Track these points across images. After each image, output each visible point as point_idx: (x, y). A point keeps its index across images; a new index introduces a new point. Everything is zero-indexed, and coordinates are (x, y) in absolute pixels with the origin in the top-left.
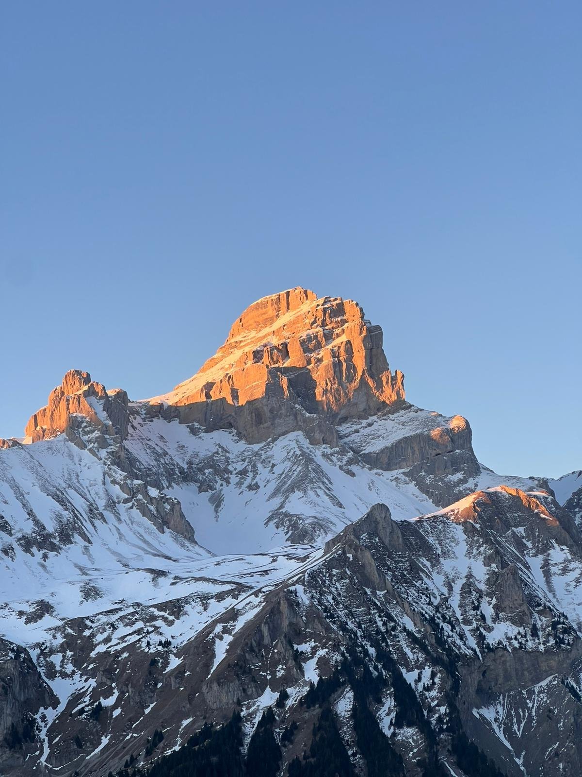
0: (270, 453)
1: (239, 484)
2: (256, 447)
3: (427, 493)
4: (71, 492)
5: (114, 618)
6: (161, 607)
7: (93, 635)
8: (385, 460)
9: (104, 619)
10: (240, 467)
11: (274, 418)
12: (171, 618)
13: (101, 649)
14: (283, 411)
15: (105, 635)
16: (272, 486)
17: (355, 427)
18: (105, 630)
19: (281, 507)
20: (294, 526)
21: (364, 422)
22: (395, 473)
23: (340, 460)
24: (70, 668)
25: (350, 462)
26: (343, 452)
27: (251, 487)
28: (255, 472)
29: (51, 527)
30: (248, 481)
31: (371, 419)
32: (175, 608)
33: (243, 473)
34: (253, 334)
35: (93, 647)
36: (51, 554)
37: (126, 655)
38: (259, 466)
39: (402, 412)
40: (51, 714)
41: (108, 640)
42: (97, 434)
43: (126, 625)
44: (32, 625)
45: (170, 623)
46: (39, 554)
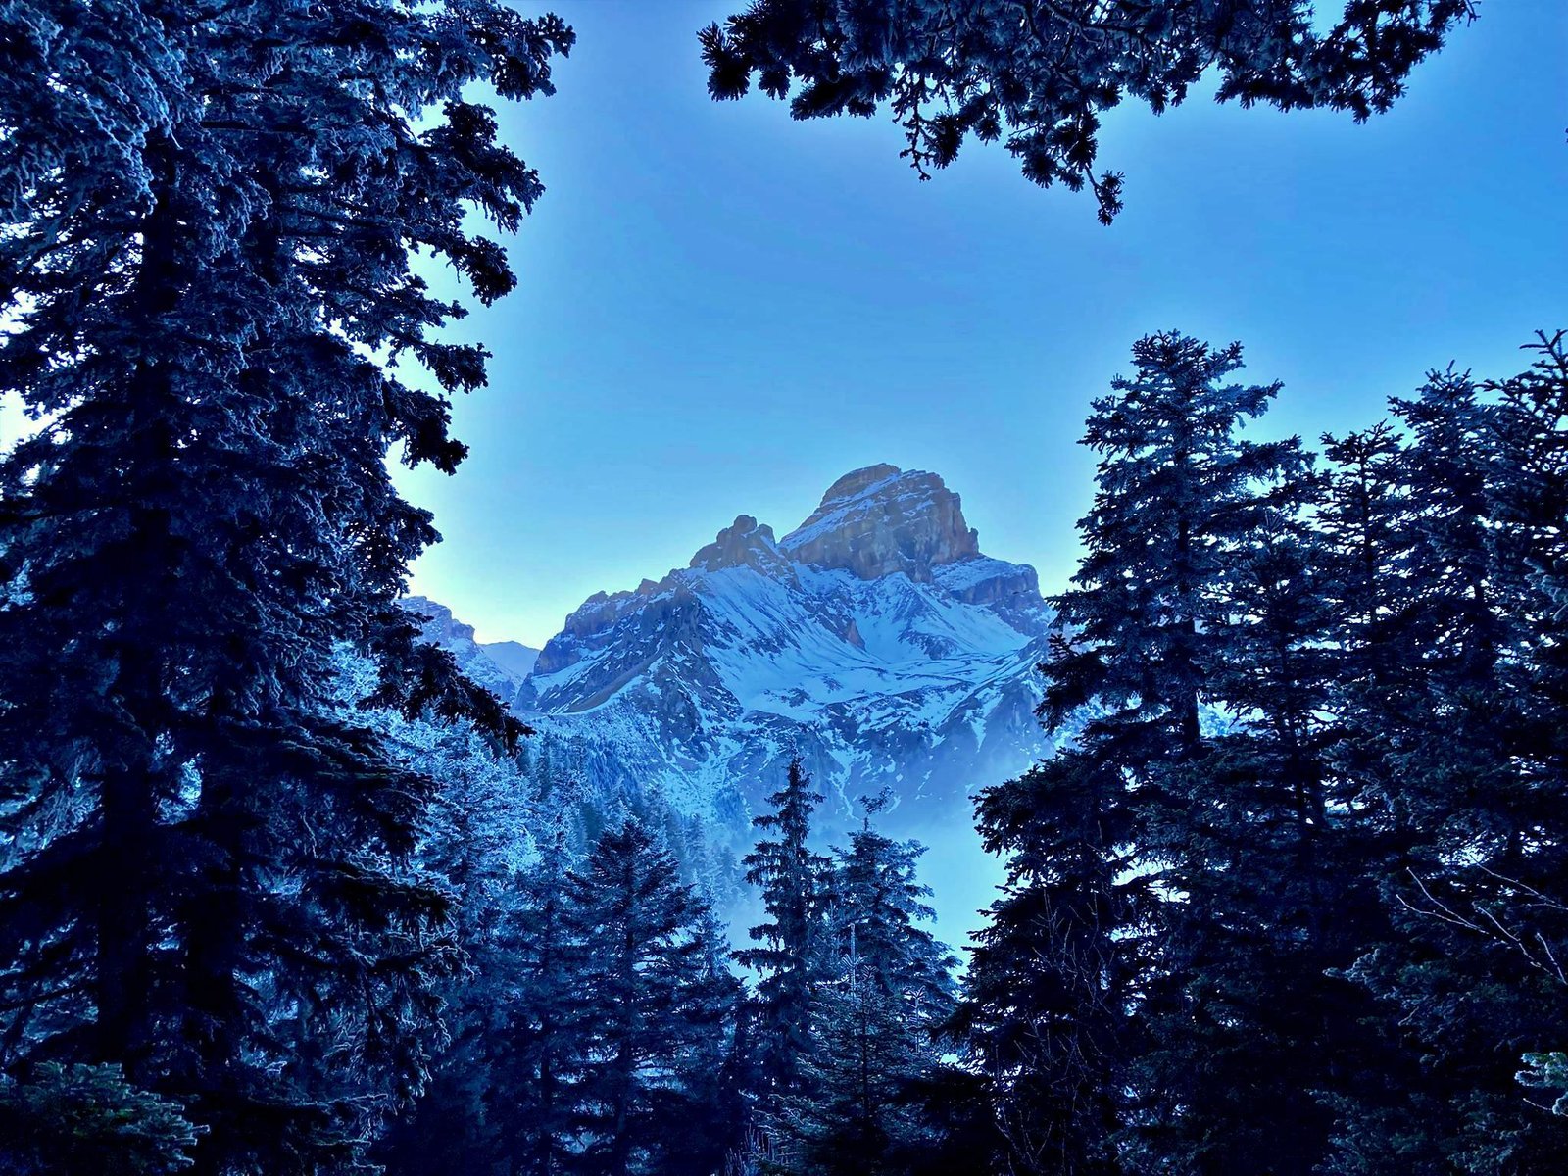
0: (882, 588)
1: (863, 611)
2: (870, 583)
3: (1009, 623)
4: (768, 607)
5: (866, 704)
6: (903, 695)
7: (853, 717)
8: (971, 596)
9: (858, 704)
10: (859, 597)
11: (883, 561)
12: (917, 705)
13: (864, 727)
14: (890, 556)
15: (864, 717)
16: (892, 613)
17: (942, 571)
18: (862, 714)
19: (909, 627)
20: (929, 642)
21: (948, 567)
22: (981, 606)
23: (937, 595)
24: (842, 742)
25: (944, 597)
26: (938, 589)
27: (874, 613)
28: (875, 602)
29: (769, 634)
30: (870, 608)
31: (954, 565)
32: (917, 697)
33: (864, 602)
34: (847, 498)
35: (857, 726)
36: (776, 655)
37: (891, 732)
38: (876, 597)
39: (977, 561)
40: (842, 778)
41: (867, 721)
42: (773, 564)
43: (879, 710)
44: (796, 707)
45: (918, 709)
46: (767, 654)
